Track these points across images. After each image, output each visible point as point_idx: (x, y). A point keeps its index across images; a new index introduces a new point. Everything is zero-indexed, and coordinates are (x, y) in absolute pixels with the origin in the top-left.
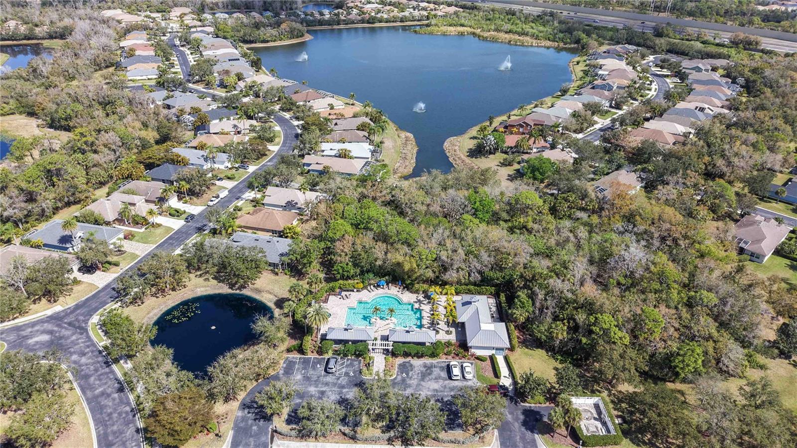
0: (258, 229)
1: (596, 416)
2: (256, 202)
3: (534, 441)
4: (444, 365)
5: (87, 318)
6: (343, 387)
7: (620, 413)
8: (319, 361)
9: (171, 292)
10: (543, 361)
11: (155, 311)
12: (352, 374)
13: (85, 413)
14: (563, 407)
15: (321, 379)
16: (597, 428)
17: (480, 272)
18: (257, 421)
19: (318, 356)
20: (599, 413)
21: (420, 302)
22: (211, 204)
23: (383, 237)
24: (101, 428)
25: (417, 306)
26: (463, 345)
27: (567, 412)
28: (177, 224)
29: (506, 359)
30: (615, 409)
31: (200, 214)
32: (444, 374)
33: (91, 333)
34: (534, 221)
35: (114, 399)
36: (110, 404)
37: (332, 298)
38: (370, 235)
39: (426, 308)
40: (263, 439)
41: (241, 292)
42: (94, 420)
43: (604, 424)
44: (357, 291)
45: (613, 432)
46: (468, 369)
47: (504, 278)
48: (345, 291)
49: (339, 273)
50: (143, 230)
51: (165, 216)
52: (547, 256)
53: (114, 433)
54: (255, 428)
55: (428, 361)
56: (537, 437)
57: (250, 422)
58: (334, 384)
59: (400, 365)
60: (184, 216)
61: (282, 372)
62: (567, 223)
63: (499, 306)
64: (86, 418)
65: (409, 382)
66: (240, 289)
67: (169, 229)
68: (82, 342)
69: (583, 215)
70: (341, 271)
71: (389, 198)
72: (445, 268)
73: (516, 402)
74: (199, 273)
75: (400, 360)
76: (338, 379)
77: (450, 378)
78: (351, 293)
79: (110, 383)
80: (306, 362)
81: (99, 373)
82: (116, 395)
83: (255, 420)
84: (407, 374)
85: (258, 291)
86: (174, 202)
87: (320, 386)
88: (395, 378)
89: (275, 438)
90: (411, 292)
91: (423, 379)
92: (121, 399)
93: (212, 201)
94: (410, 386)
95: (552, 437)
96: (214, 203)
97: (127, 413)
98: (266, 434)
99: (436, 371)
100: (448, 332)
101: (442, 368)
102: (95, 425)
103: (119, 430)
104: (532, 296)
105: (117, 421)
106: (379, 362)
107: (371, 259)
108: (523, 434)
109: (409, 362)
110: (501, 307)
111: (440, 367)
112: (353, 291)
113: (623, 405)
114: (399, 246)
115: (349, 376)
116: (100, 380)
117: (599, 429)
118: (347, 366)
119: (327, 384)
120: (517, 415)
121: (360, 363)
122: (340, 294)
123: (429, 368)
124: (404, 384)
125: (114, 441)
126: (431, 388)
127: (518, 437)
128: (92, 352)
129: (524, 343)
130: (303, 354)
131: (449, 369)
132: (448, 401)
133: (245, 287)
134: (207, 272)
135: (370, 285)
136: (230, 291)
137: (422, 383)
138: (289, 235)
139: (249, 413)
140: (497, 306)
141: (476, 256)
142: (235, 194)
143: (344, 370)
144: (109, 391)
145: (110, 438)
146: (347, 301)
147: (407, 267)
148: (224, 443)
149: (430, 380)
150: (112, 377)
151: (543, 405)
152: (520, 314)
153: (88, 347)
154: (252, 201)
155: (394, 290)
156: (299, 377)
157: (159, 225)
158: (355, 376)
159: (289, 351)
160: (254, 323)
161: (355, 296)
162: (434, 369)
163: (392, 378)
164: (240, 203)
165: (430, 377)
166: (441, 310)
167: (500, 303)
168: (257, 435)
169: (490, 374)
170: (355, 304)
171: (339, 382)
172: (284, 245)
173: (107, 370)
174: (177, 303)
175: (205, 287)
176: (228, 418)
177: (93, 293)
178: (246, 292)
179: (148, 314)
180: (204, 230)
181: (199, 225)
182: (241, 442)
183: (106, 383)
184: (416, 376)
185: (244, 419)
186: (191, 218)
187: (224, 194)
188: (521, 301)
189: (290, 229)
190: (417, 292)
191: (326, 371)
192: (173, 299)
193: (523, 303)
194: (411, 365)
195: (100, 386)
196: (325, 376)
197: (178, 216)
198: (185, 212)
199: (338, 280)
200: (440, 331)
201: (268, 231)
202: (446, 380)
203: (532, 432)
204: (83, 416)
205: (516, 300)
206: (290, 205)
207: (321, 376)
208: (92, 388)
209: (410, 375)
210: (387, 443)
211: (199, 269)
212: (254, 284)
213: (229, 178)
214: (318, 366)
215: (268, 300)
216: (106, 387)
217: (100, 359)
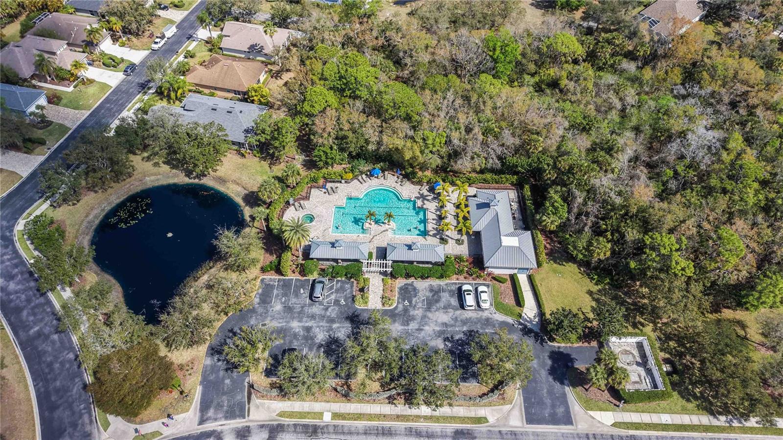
0: (216, 89)
1: (639, 360)
2: (212, 45)
3: (564, 395)
4: (454, 288)
5: (11, 223)
6: (331, 321)
7: (667, 356)
8: (302, 285)
9: (113, 184)
10: (575, 280)
11: (95, 212)
12: (343, 302)
13: (19, 363)
14: (606, 365)
15: (306, 309)
16: (640, 376)
17: (500, 158)
18: (229, 372)
19: (300, 278)
20: (643, 356)
21: (423, 197)
22: (156, 47)
23: (375, 109)
24: (41, 384)
25: (419, 203)
26: (478, 262)
27: (611, 372)
28: (113, 79)
29: (530, 279)
30: (662, 350)
31: (143, 63)
32: (454, 302)
33: (18, 245)
34: (570, 77)
35: (53, 342)
36: (50, 349)
37: (315, 192)
38: (359, 104)
39: (431, 206)
40: (239, 397)
41: (202, 182)
42: (32, 373)
43: (649, 372)
44: (346, 182)
45: (661, 387)
46: (484, 296)
47: (530, 166)
48: (331, 182)
49: (321, 160)
50: (71, 89)
51: (98, 66)
52: (584, 129)
53: (57, 391)
54: (228, 381)
55: (435, 282)
56: (568, 390)
57: (222, 373)
58: (322, 317)
59: (401, 289)
60: (123, 66)
61: (257, 300)
62: (609, 78)
63: (521, 201)
64: (21, 370)
65: (412, 312)
66: (198, 177)
67: (104, 86)
68: (9, 260)
69: (631, 67)
70: (323, 158)
71: (381, 41)
72: (455, 155)
73: (543, 341)
74: (146, 155)
75: (400, 282)
76: (326, 309)
77: (462, 306)
78: (338, 185)
79: (47, 319)
80: (286, 285)
81: (33, 304)
82: (56, 337)
83: (227, 370)
84: (410, 302)
85: (222, 181)
86: (107, 46)
87: (305, 319)
88: (396, 308)
89: (253, 396)
90: (413, 183)
91: (429, 309)
92: (62, 342)
93: (156, 43)
94: (413, 318)
95: (587, 390)
96: (160, 45)
97: (70, 361)
98: (242, 390)
99: (445, 297)
100: (459, 242)
101: (451, 293)
102: (34, 380)
103: (63, 386)
104: (567, 199)
105: (60, 374)
106: (375, 283)
107: (362, 142)
108: (550, 386)
109: (412, 285)
110: (525, 204)
111: (450, 291)
112: (341, 182)
113: (671, 343)
114: (398, 124)
115: (339, 305)
116: (34, 314)
117: (642, 378)
118: (337, 291)
119: (313, 317)
120: (544, 359)
121: (352, 286)
122: (324, 187)
123: (436, 292)
124: (405, 317)
125: (59, 402)
126: (440, 321)
127: (545, 391)
128: (22, 273)
129: (553, 255)
130: (283, 275)
131: (460, 294)
132: (460, 339)
133: (205, 176)
134: (156, 154)
135: (362, 173)
136: (187, 180)
137: (430, 315)
138: (255, 98)
139: (219, 360)
140: (519, 202)
141: (496, 137)
142: (186, 32)
143: (333, 297)
144: (47, 330)
145: (53, 398)
146: (334, 197)
147: (408, 156)
148: (191, 404)
149: (438, 309)
150: (49, 310)
151: (576, 345)
152: (551, 222)
153: (16, 266)
154: (207, 42)
155: (391, 181)
156: (278, 307)
157: (91, 81)
158: (347, 305)
159: (263, 270)
160: (216, 238)
161: (344, 189)
162: (442, 294)
163: (392, 308)
164: (192, 46)
165: (438, 305)
166: (450, 208)
167: (523, 197)
168: (231, 392)
169: (510, 301)
170: (343, 202)
171: (328, 314)
172: (250, 114)
173: (42, 300)
174: (122, 199)
175: (155, 175)
176: (195, 368)
177: (16, 185)
178: (207, 181)
179: (87, 216)
180: (149, 88)
181: (143, 80)
182: (212, 402)
183: (42, 320)
184: (420, 305)
185: (213, 369)
186: (131, 68)
187: (170, 32)
188: (553, 206)
189: (256, 91)
190: (420, 183)
191: (311, 298)
192: (116, 194)
193: (556, 209)
194: (415, 289)
195: (35, 324)
196: (310, 305)
197: (114, 66)
198: (122, 60)
199: (322, 168)
200: (450, 240)
201: (229, 91)
202: (457, 309)
203: (562, 383)
204: (17, 367)
205: (548, 204)
206: (255, 50)
207: (305, 305)
208: (26, 327)
209: (414, 302)
210: (387, 401)
211: (145, 147)
212: (215, 171)
213: (176, 6)
214: (302, 290)
215: (235, 193)
216: (42, 324)
217: (32, 284)
